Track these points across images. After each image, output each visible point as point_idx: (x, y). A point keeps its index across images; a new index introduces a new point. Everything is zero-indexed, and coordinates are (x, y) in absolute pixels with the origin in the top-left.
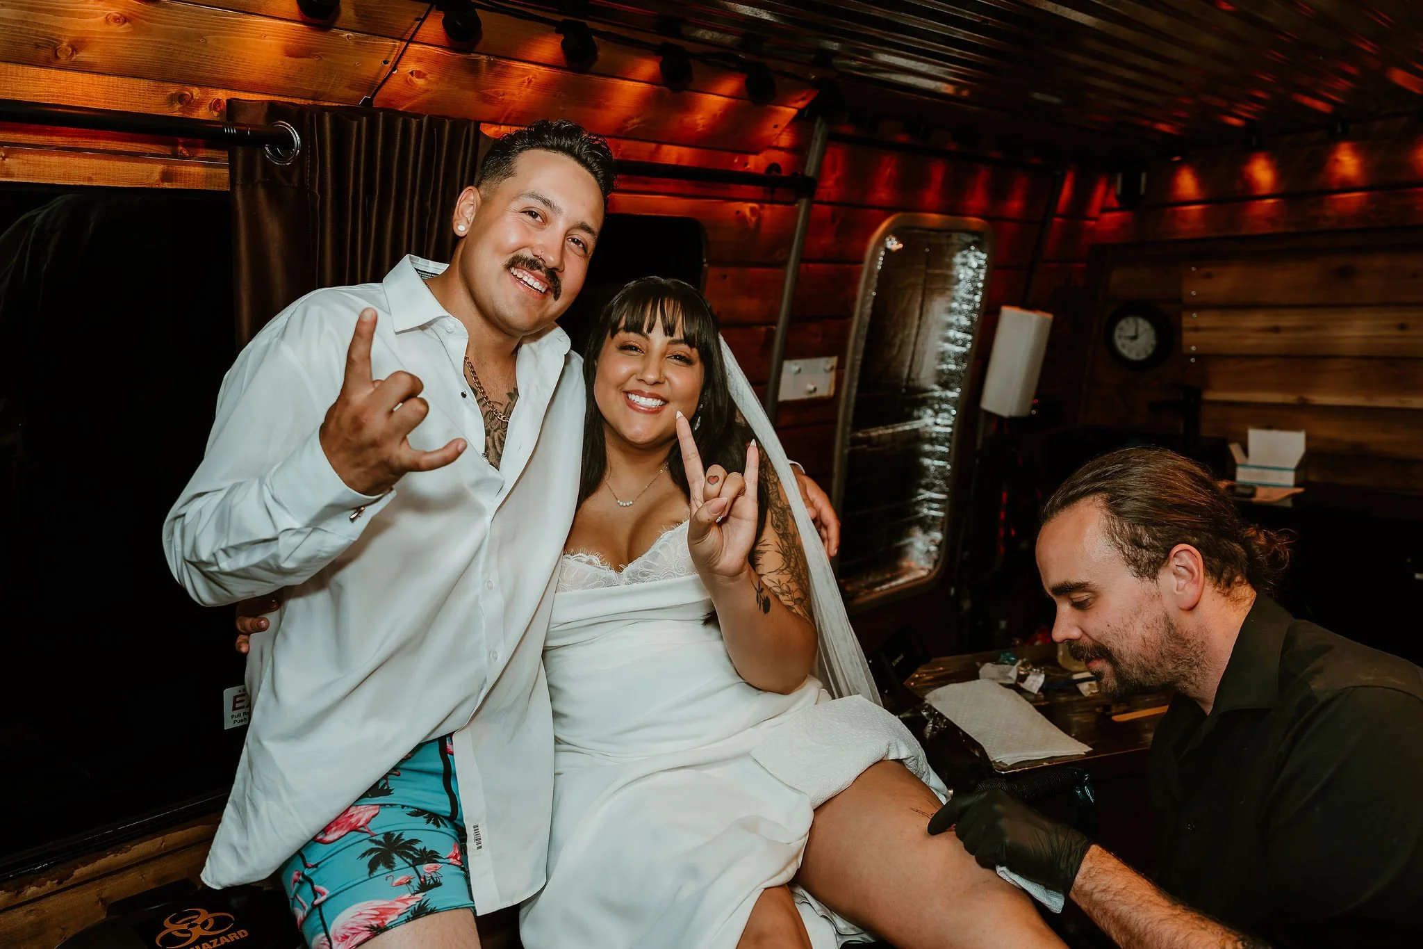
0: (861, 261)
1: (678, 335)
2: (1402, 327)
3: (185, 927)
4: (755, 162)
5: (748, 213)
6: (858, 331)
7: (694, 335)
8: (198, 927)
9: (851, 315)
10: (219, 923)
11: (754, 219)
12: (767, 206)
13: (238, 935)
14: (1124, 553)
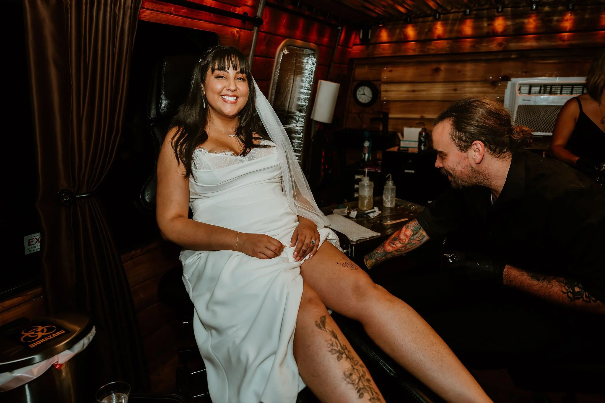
0: (274, 58)
1: (238, 70)
2: (455, 90)
3: (33, 333)
4: (239, 10)
5: (236, 33)
6: (273, 86)
7: (244, 69)
8: (40, 332)
9: (270, 80)
10: (49, 330)
11: (238, 35)
12: (242, 30)
13: (60, 333)
14: (455, 142)
